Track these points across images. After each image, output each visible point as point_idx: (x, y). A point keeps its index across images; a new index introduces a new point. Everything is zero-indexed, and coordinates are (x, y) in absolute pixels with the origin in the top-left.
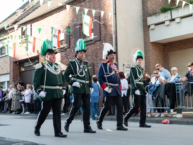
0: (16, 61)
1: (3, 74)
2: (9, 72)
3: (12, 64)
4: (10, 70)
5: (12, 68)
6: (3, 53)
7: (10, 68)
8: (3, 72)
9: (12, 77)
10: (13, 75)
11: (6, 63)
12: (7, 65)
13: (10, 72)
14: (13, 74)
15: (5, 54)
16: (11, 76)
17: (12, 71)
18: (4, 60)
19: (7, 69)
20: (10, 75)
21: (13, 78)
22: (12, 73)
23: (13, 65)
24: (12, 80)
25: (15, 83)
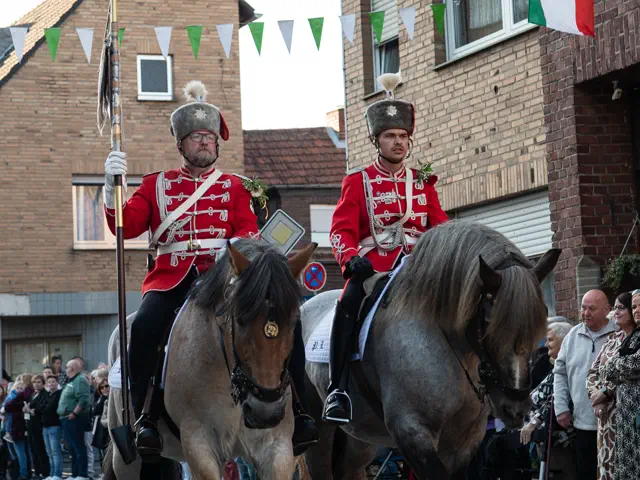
0: (602, 71)
1: (492, 195)
2: (541, 179)
3: (569, 106)
4: (551, 157)
5: (571, 138)
6: (478, 19)
7: (551, 139)
8: (492, 181)
9: (573, 215)
10: (583, 200)
11: (509, 103)
12: (515, 118)
13: (551, 178)
14: (582, 190)
15: (497, 25)
16: (565, 215)
17: (573, 169)
18: (492, 80)
19: (524, 151)
20: (554, 198)
21: (586, 231)
22: (575, 181)
23: (578, 110)
24: (578, 240)
25: (602, 274)
